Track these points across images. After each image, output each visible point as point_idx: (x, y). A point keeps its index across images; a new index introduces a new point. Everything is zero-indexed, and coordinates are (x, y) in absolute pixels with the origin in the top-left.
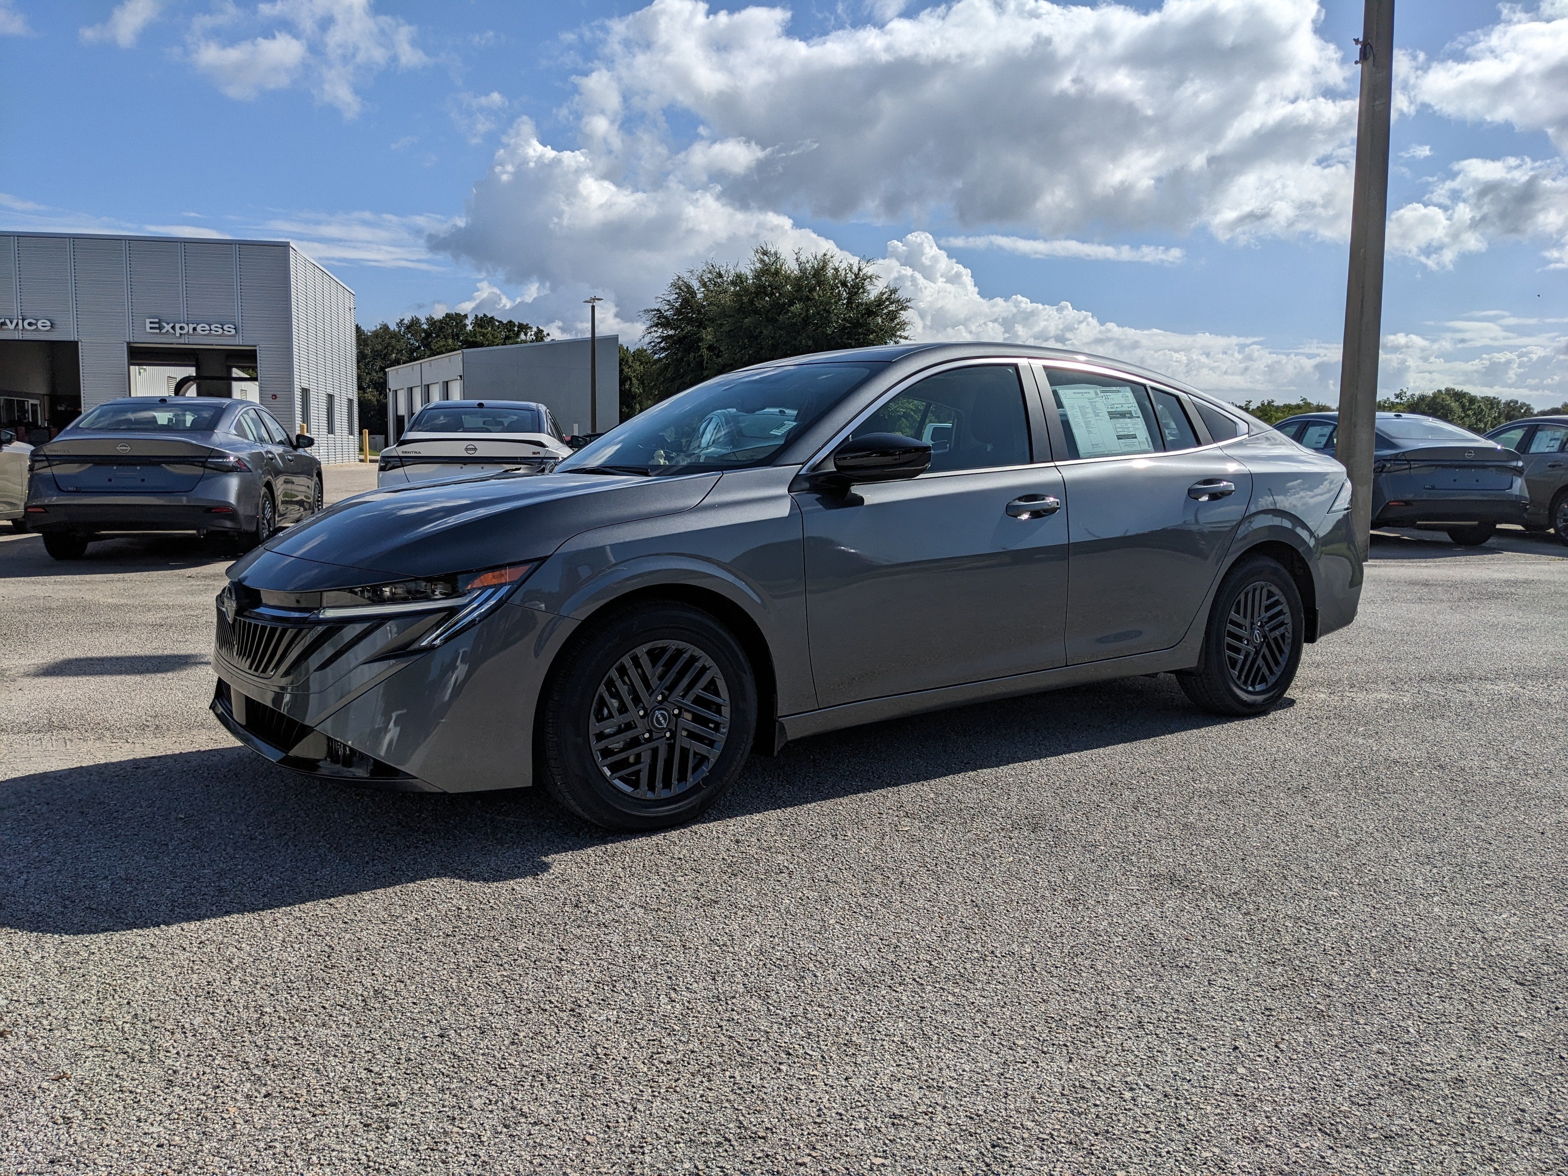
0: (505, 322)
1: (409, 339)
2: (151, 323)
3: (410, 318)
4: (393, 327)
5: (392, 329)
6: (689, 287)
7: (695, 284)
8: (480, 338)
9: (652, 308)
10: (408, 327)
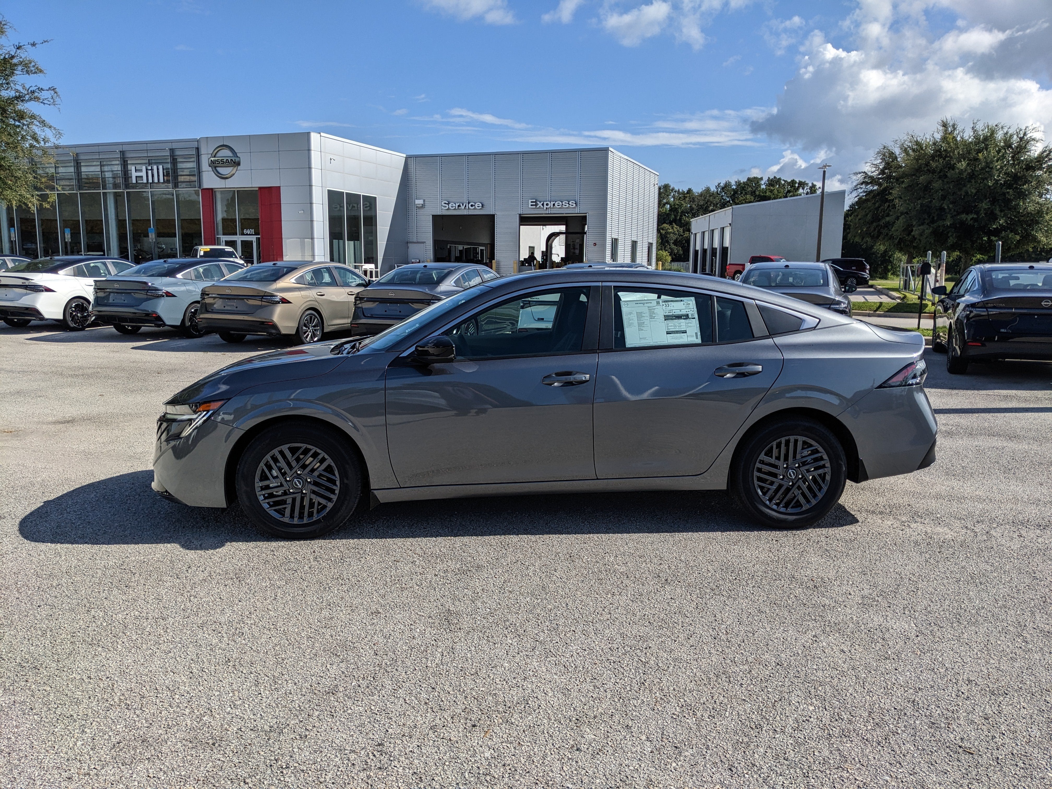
0: (789, 181)
1: (722, 196)
2: (532, 202)
3: (724, 182)
4: (713, 189)
5: (712, 190)
6: (891, 154)
7: (897, 151)
8: (768, 194)
9: (861, 171)
10: (723, 188)
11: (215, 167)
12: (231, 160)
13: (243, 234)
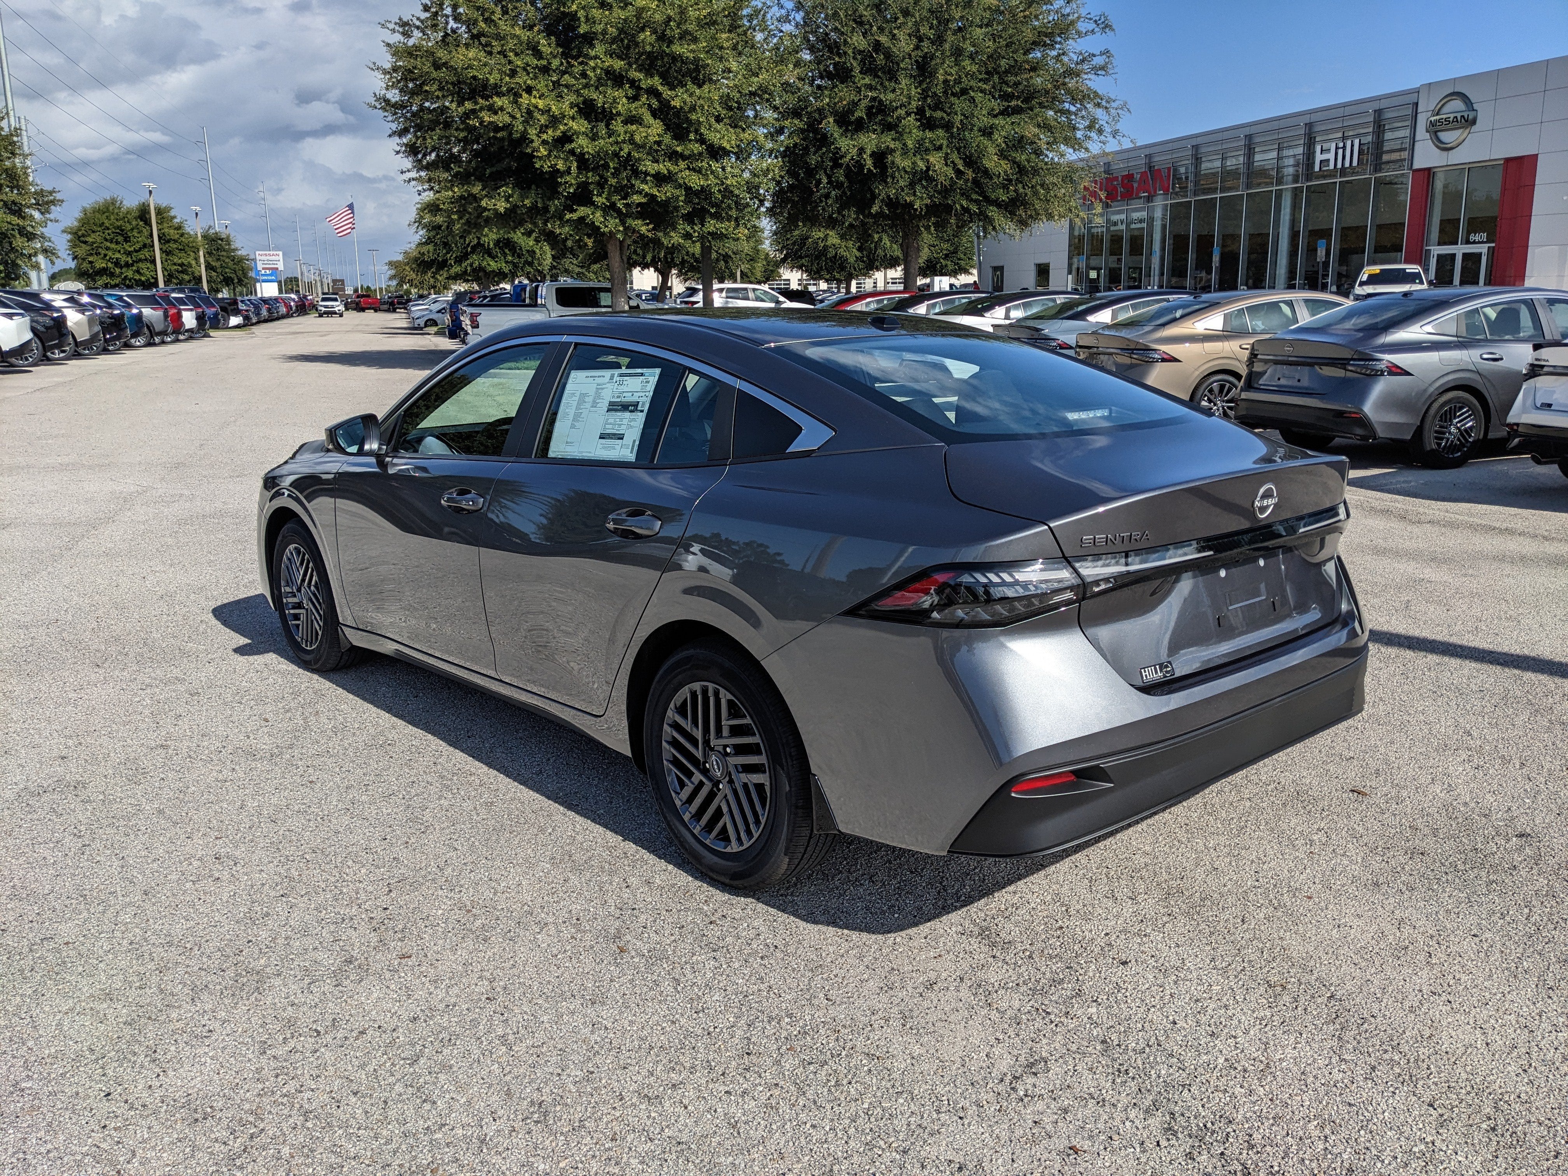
11: (1436, 132)
12: (1462, 116)
13: (1468, 242)
